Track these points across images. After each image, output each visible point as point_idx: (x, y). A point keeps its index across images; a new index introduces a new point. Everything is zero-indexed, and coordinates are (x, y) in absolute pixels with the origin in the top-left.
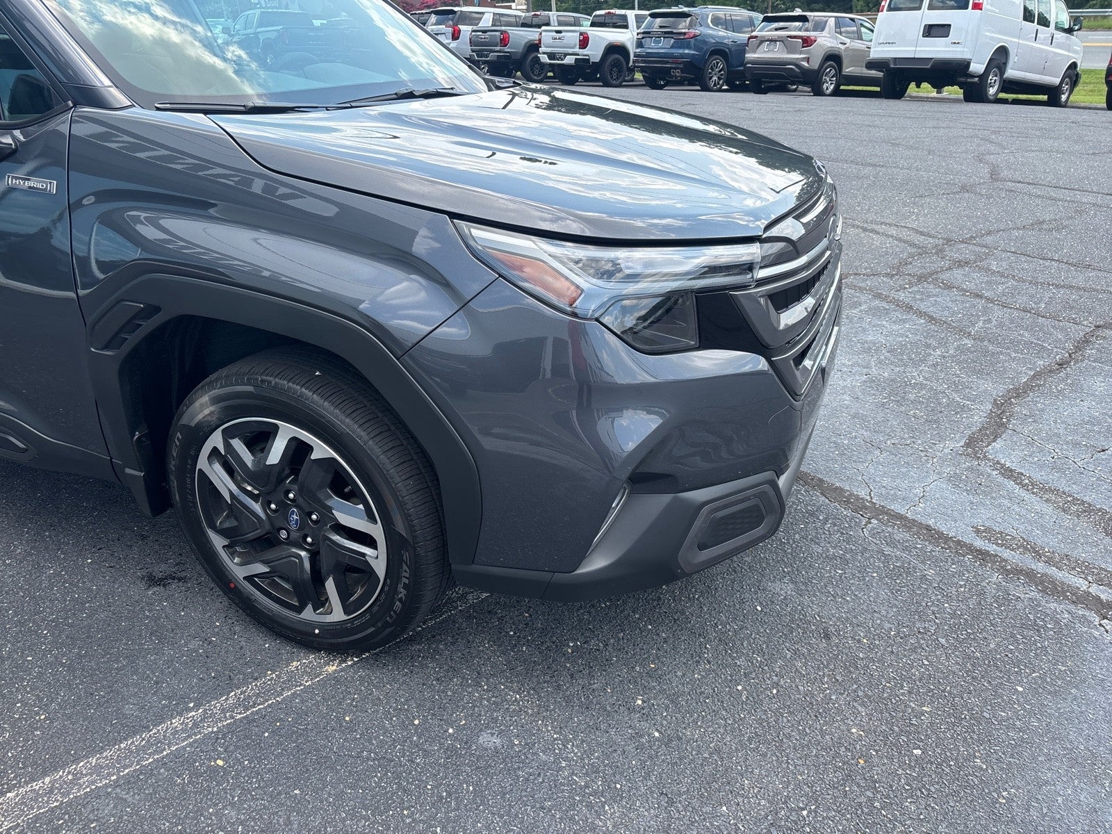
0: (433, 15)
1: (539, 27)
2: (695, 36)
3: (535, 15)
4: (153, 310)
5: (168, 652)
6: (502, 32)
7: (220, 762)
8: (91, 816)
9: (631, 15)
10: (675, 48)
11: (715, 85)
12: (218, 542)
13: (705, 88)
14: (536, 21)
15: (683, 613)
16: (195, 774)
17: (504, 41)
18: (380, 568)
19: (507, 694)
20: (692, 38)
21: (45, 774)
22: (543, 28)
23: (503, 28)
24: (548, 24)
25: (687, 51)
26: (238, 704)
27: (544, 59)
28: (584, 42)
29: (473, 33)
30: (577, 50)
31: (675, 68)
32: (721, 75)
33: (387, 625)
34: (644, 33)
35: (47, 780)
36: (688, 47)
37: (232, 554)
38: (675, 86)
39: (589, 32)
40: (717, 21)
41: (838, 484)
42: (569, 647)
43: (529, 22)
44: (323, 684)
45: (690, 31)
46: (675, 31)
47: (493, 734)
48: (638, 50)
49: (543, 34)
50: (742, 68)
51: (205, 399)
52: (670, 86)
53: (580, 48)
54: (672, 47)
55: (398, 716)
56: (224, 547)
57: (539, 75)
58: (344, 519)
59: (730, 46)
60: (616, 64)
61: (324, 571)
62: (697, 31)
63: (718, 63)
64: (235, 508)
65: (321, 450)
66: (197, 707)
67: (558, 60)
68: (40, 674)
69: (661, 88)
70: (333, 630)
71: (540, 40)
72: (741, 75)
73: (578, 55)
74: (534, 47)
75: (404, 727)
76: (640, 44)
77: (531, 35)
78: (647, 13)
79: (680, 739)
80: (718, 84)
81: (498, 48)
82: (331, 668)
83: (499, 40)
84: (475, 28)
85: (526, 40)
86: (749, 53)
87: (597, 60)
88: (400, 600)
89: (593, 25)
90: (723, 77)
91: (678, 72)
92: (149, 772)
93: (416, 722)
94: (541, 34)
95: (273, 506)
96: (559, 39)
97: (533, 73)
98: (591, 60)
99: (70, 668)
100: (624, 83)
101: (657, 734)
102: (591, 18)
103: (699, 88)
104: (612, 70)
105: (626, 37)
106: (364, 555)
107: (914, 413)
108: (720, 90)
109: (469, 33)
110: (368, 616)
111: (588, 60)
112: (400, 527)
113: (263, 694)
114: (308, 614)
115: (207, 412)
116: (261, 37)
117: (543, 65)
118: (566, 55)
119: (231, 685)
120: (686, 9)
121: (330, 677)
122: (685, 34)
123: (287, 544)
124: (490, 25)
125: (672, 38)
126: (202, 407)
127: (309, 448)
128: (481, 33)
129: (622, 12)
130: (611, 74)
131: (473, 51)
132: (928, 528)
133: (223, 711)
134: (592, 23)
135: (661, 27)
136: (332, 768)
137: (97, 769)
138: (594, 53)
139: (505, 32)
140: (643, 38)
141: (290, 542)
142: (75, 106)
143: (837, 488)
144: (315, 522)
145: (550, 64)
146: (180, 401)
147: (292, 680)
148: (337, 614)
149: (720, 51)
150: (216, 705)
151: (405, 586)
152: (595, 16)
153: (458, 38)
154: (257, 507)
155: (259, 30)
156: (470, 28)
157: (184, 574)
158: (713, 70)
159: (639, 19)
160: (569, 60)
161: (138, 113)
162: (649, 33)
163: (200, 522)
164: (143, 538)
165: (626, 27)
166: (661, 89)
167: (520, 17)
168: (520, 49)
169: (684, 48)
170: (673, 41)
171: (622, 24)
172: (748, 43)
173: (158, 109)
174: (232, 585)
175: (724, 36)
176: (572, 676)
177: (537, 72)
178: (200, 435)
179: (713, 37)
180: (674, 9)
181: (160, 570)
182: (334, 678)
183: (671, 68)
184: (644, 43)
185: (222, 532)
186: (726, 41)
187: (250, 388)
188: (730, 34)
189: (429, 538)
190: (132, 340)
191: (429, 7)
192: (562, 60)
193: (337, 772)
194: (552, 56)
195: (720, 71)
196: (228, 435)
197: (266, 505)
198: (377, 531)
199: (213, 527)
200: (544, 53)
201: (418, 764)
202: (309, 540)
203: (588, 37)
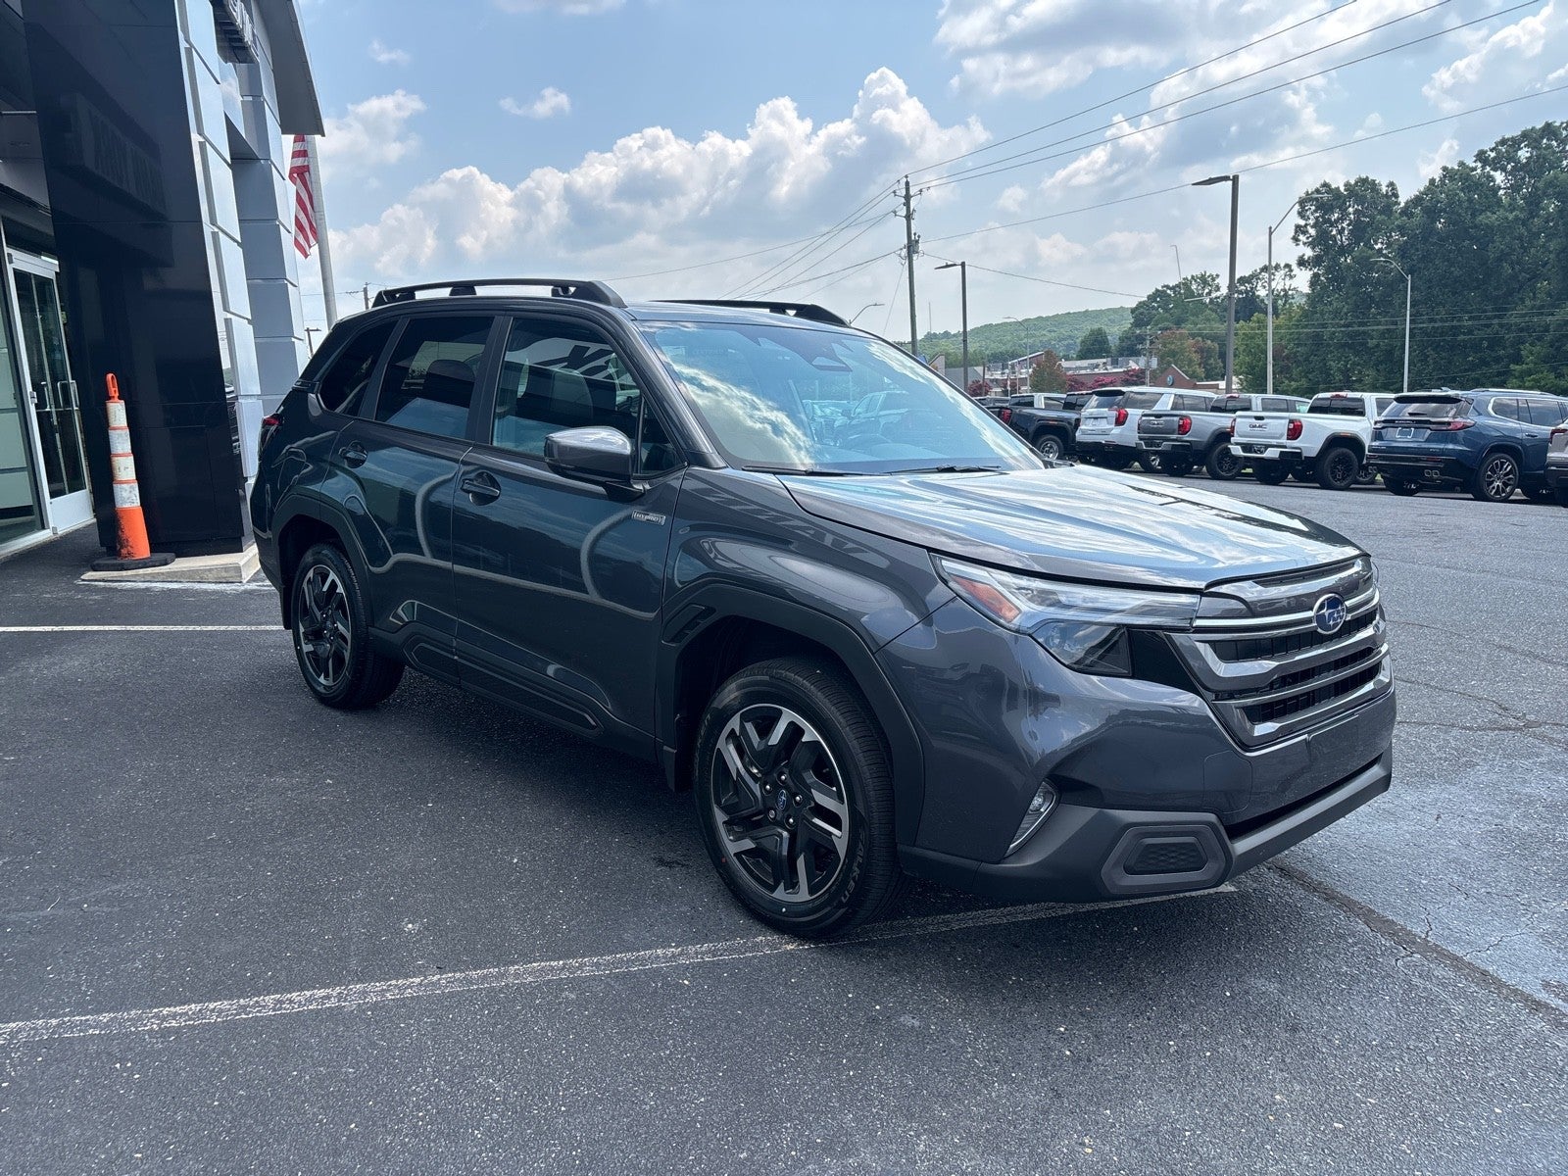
0: (1095, 397)
1: (1234, 411)
2: (1465, 427)
3: (1231, 397)
4: (710, 611)
5: (664, 909)
6: (1182, 417)
7: (686, 982)
8: (587, 989)
9: (1370, 399)
10: (1433, 442)
11: (1497, 493)
12: (720, 817)
13: (1481, 496)
14: (1231, 405)
15: (1141, 980)
16: (666, 984)
17: (1184, 428)
18: (842, 849)
19: (937, 997)
20: (1459, 429)
21: (559, 959)
22: (1239, 413)
23: (1184, 412)
24: (1248, 409)
25: (1451, 446)
26: (709, 951)
27: (1236, 451)
28: (1295, 431)
29: (1144, 418)
30: (1284, 441)
31: (1432, 468)
32: (1509, 479)
33: (841, 905)
34: (1384, 422)
35: (561, 962)
36: (1454, 441)
37: (729, 832)
38: (1437, 492)
39: (1302, 420)
40: (1502, 409)
41: (1390, 918)
42: (1011, 979)
43: (1222, 405)
44: (780, 955)
45: (1456, 420)
46: (1433, 420)
47: (913, 1018)
48: (1377, 443)
49: (1238, 420)
50: (1542, 472)
51: (733, 686)
52: (1426, 492)
53: (1288, 439)
54: (1428, 441)
55: (835, 988)
56: (724, 823)
57: (1229, 470)
58: (821, 799)
59: (1525, 442)
60: (1344, 460)
61: (798, 850)
62: (1471, 419)
63: (1502, 464)
64: (738, 786)
65: (811, 734)
66: (677, 947)
67: (1256, 453)
68: (567, 903)
69: (1411, 493)
70: (796, 909)
71: (1233, 428)
72: (1542, 481)
73: (1285, 447)
74: (1224, 436)
75: (838, 995)
76: (1377, 435)
77: (1223, 421)
78: (1393, 396)
79: (1089, 1061)
80: (1504, 491)
81: (1174, 436)
82: (790, 947)
83: (1176, 427)
84: (1147, 412)
85: (1215, 428)
86: (1553, 452)
87: (1314, 454)
88: (854, 879)
89: (1312, 410)
90: (1511, 482)
91: (1436, 474)
92: (634, 975)
93: (850, 996)
94: (1235, 420)
95: (768, 787)
96: (1260, 427)
97: (1221, 468)
98: (1305, 454)
99: (590, 904)
100: (1353, 486)
101: (1068, 1053)
102: (1311, 401)
103: (1471, 496)
104: (1335, 467)
105: (1360, 427)
106: (830, 834)
107: (1538, 869)
108: (1506, 500)
109: (1138, 417)
110: (826, 896)
111: (1300, 454)
112: (861, 807)
113: (731, 950)
114: (780, 894)
115: (732, 696)
116: (883, 421)
117: (1236, 458)
118: (1267, 446)
119: (706, 939)
120: (1451, 393)
121: (786, 952)
122: (1449, 423)
123: (774, 824)
124: (1169, 407)
125: (1429, 428)
126: (730, 693)
127: (800, 732)
128: (1153, 418)
129: (1357, 395)
130: (1333, 473)
131: (1141, 439)
132: (1484, 973)
133: (696, 953)
134: (1311, 407)
135: (1411, 414)
136: (771, 1006)
137: (597, 965)
138: (1310, 444)
139: (1186, 417)
140: (1383, 428)
141: (777, 823)
142: (689, 465)
143: (1387, 921)
144: (797, 803)
145: (1245, 457)
146: (717, 687)
147: (756, 947)
148: (803, 895)
149: (1507, 447)
150: (692, 949)
151: (860, 865)
152: (1318, 399)
153: (1123, 423)
154: (756, 788)
155: (881, 413)
156: (1140, 412)
157: (687, 863)
158: (1493, 471)
159: (1381, 405)
160: (1272, 453)
161: (729, 472)
162: (1393, 421)
163: (710, 800)
164: (661, 833)
165: (1362, 414)
166: (1411, 495)
167: (1211, 399)
168: (1205, 438)
169: (1446, 442)
170: (1429, 431)
171: (1356, 409)
172: (1552, 438)
173: (743, 470)
174: (724, 860)
175: (1515, 428)
176: (1004, 999)
177: (1226, 466)
178: (724, 717)
179: (1496, 429)
180: (1435, 393)
181: (669, 856)
182: (791, 953)
183: (1427, 468)
184: (1384, 435)
185: (725, 809)
186: (1519, 436)
187: (767, 678)
188: (1525, 426)
189: (884, 822)
190: (692, 634)
191: (1091, 388)
192: (1262, 453)
193: (774, 1009)
194: (1247, 447)
195: (1507, 474)
196: (744, 718)
197: (762, 787)
198: (842, 811)
199: (719, 803)
200: (1237, 444)
201: (842, 1021)
202: (791, 820)
203: (1302, 426)
